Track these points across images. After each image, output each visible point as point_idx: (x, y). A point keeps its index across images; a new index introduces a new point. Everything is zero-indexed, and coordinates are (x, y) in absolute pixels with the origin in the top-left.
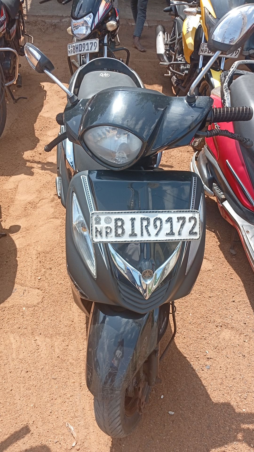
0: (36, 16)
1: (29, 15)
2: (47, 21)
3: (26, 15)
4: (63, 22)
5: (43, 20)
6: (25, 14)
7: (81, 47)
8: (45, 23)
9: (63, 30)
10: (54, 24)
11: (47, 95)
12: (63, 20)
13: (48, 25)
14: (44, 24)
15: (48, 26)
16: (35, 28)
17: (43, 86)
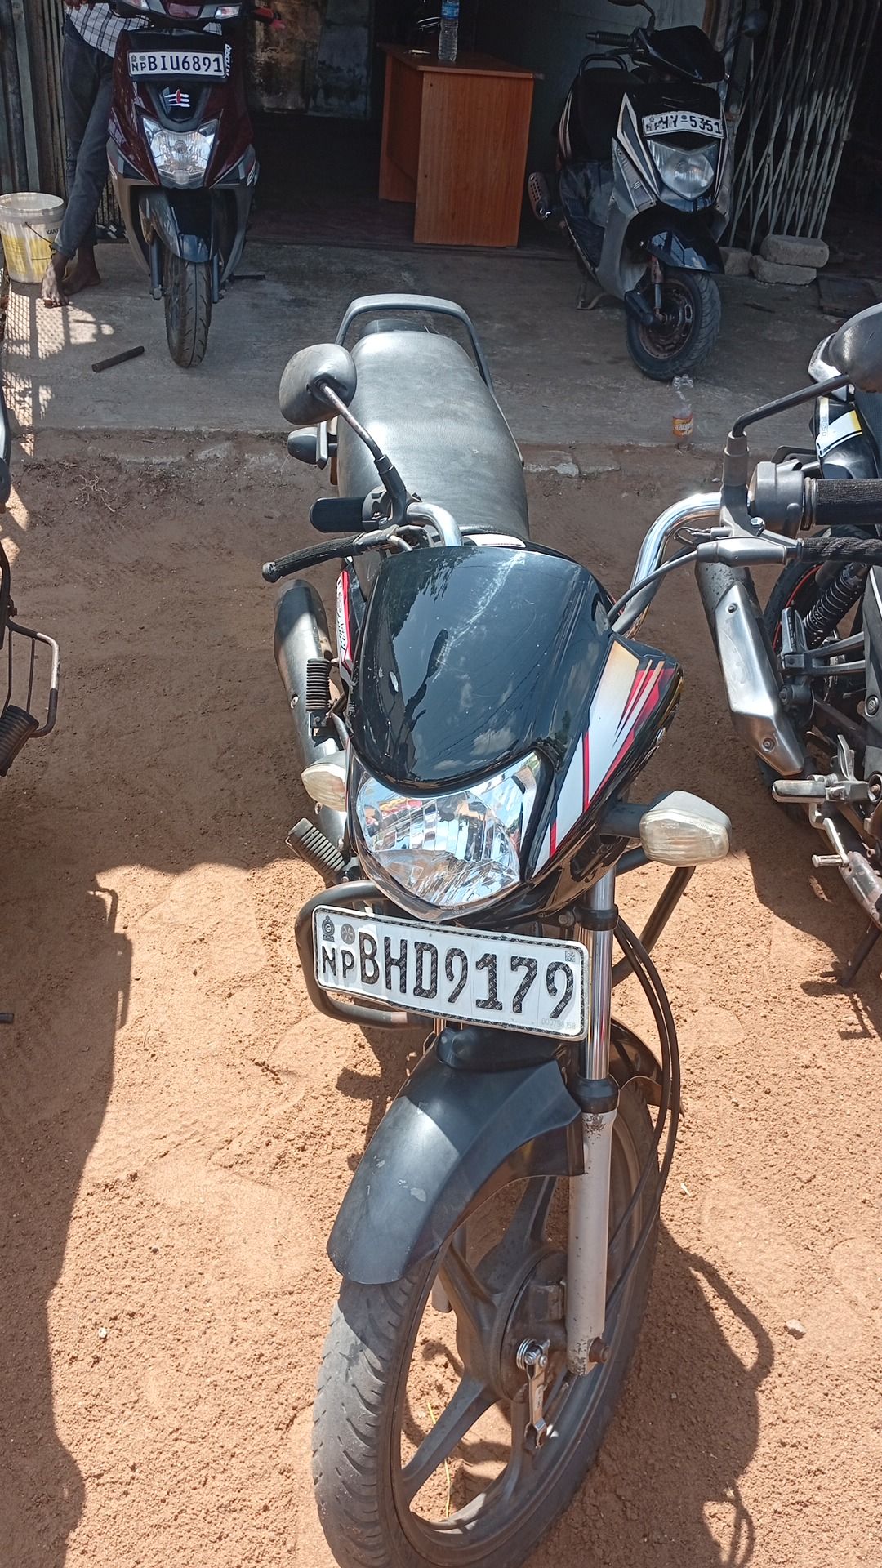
0: (78, 434)
1: (43, 430)
2: (126, 458)
3: (31, 430)
4: (200, 461)
5: (109, 456)
6: (27, 424)
7: (434, 971)
8: (119, 469)
9: (201, 504)
10: (156, 475)
11: (134, 974)
12: (202, 455)
13: (130, 478)
14: (111, 473)
15: (133, 485)
16: (72, 493)
17: (108, 899)
